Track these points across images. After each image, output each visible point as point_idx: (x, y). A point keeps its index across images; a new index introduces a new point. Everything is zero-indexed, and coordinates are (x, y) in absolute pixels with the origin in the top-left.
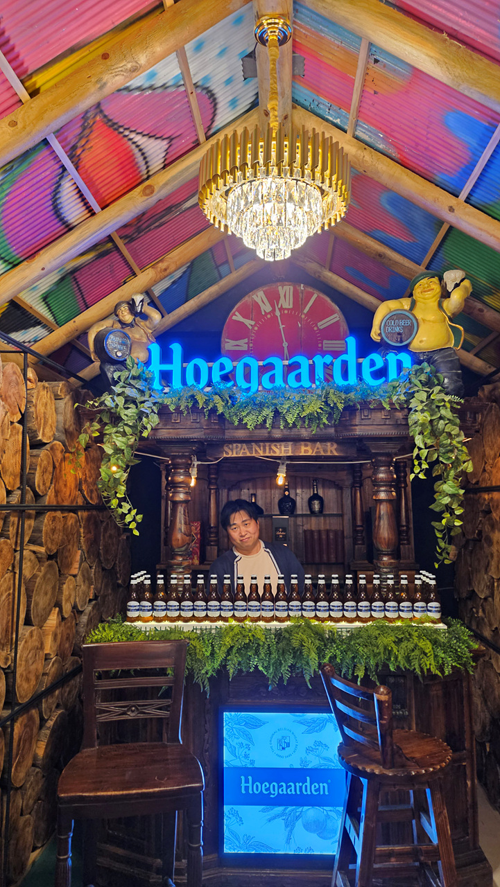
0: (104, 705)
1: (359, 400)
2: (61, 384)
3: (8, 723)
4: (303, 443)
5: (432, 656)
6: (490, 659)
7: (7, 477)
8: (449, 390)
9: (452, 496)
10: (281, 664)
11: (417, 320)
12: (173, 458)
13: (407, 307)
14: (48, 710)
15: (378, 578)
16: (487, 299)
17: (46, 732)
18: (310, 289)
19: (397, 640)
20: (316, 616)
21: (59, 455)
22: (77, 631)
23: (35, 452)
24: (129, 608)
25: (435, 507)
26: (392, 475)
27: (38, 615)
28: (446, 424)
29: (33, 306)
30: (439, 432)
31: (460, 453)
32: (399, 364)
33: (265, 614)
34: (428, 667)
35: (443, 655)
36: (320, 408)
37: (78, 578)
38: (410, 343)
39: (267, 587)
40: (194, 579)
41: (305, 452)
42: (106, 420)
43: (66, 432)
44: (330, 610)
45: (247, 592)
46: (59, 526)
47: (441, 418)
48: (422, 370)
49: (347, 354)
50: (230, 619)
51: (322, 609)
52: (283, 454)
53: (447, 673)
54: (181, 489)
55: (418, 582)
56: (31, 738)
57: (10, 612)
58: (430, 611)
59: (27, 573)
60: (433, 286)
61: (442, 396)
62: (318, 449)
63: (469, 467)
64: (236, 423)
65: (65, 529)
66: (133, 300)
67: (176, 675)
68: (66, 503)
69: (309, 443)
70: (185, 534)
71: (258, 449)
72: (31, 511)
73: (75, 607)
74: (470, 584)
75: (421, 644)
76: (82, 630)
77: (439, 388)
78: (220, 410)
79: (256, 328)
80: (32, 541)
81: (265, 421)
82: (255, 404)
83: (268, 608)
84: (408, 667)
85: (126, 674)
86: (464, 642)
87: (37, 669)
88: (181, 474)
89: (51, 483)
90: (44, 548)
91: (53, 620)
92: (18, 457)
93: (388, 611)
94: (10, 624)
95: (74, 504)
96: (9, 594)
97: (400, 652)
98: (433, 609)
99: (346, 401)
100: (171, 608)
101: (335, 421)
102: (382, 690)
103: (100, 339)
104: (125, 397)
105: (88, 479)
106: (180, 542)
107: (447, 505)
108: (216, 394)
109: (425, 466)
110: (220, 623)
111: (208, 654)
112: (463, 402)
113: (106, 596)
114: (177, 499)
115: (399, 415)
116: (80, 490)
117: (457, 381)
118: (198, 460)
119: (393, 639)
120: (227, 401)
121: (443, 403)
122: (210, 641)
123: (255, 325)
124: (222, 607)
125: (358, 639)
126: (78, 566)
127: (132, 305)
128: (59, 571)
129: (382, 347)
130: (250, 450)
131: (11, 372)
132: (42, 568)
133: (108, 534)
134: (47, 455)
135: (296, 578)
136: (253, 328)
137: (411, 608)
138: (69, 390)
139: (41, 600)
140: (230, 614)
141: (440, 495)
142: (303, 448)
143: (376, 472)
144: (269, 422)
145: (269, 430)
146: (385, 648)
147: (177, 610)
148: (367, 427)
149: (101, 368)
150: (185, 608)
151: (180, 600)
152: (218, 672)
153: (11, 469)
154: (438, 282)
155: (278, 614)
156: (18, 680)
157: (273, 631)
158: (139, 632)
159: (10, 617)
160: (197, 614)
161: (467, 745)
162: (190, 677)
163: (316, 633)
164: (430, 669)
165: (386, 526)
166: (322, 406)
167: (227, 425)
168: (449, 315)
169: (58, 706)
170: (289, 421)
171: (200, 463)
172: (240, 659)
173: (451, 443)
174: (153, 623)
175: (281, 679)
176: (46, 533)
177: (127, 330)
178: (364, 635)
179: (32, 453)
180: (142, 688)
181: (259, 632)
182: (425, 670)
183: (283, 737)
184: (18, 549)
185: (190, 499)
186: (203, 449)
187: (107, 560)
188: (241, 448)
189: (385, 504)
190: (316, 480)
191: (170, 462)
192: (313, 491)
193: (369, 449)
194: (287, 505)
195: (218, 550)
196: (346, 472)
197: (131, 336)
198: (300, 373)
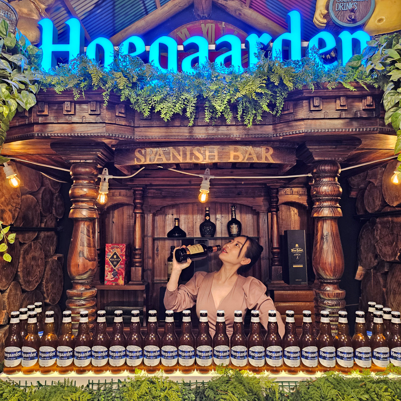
4: (232, 147)
12: (74, 166)
18: (231, 27)
20: (249, 364)
24: (6, 355)
26: (339, 188)
32: (356, 43)
33: (182, 361)
41: (234, 159)
49: (290, 32)
50: (138, 368)
51: (256, 355)
52: (207, 161)
54: (84, 204)
58: (395, 358)
62: (250, 154)
64: (147, 114)
70: (87, 258)
71: (176, 154)
81: (184, 110)
83: (187, 354)
88: (83, 186)
93: (341, 358)
101: (277, 112)
106: (81, 268)
114: (78, 215)
115: (360, 105)
118: (110, 174)
124: (128, 353)
130: (167, 155)
137: (371, 355)
140: (139, 362)
143: (317, 186)
148: (316, 122)
150: (80, 355)
155: (200, 362)
160: (95, 363)
165: (331, 248)
167: (137, 123)
171: (112, 177)
177: (13, 4)
185: (95, 217)
187: (29, 282)
188: (156, 153)
189: (328, 222)
190: (234, 205)
191: (71, 173)
192: (232, 216)
193: (311, 156)
194: (208, 229)
195: (143, 271)
196: (262, 199)
197: (17, 10)
198: (231, 56)
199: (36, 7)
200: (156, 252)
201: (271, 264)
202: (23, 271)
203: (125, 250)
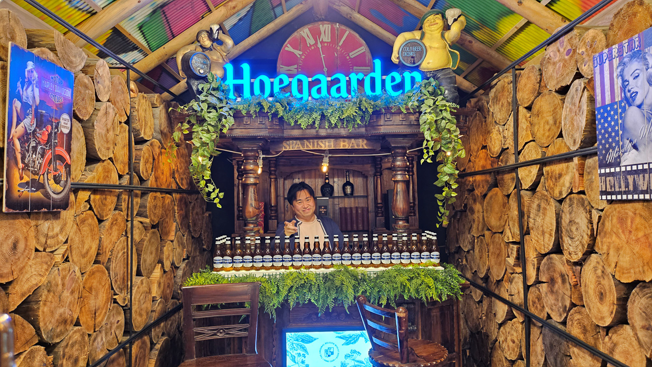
0: (199, 329)
1: (384, 107)
2: (156, 95)
3: (128, 345)
4: (342, 140)
5: (434, 288)
6: (471, 292)
7: (119, 165)
8: (448, 98)
9: (451, 175)
10: (327, 297)
11: (425, 47)
12: (245, 151)
13: (418, 37)
14: (156, 337)
15: (396, 236)
16: (475, 33)
17: (155, 353)
18: (343, 27)
19: (409, 278)
20: (352, 264)
21: (157, 150)
22: (175, 282)
23: (139, 147)
24: (215, 261)
25: (438, 184)
26: (406, 163)
27: (146, 269)
28: (447, 123)
29: (131, 34)
30: (442, 129)
31: (456, 144)
32: (413, 79)
33: (315, 263)
34: (431, 295)
35: (441, 288)
36: (355, 112)
37: (174, 243)
38: (420, 65)
39: (317, 244)
40: (263, 239)
41: (343, 147)
42: (193, 121)
43: (162, 132)
44: (362, 259)
45: (302, 247)
46: (160, 204)
47: (443, 119)
48: (430, 83)
49: (374, 72)
50: (290, 267)
51: (356, 258)
52: (327, 148)
53: (444, 299)
54: (251, 175)
55: (424, 238)
56: (144, 356)
57: (126, 266)
58: (432, 258)
59: (137, 237)
60: (438, 21)
61: (444, 102)
62: (353, 144)
63: (463, 154)
64: (293, 124)
65: (163, 206)
66: (211, 28)
67: (252, 307)
68: (163, 187)
69: (346, 140)
70: (255, 208)
71: (308, 144)
72: (137, 192)
73: (173, 264)
74: (457, 242)
75: (426, 280)
76: (179, 280)
77: (442, 96)
78: (281, 114)
79: (303, 57)
80: (139, 214)
81: (314, 123)
82: (307, 110)
83: (318, 259)
84: (417, 296)
85: (214, 307)
86: (456, 278)
87: (147, 308)
88: (251, 164)
89: (152, 171)
90: (149, 220)
91: (157, 273)
92: (126, 150)
93: (403, 259)
94: (126, 275)
95: (170, 188)
96: (124, 253)
97: (412, 286)
98: (435, 257)
99: (375, 106)
100: (246, 261)
101: (366, 122)
102: (401, 310)
103: (186, 61)
104: (208, 104)
105: (179, 169)
106: (251, 213)
107: (446, 182)
108: (277, 102)
109: (431, 153)
110: (283, 271)
111: (275, 292)
112: (458, 107)
113: (195, 257)
114: (249, 182)
115: (413, 118)
116: (174, 178)
117: (454, 92)
118: (263, 154)
119: (407, 277)
120: (286, 107)
121: (445, 108)
122: (276, 283)
123: (302, 55)
124: (284, 259)
125: (382, 278)
126: (174, 234)
127: (210, 33)
128: (161, 237)
129: (400, 67)
130: (303, 145)
131: (118, 83)
132: (148, 234)
133: (195, 212)
134: (148, 149)
135: (337, 237)
136: (301, 57)
137: (419, 257)
138: (162, 101)
139: (148, 258)
140: (290, 264)
141: (442, 175)
142: (342, 144)
143: (394, 161)
144: (317, 123)
145: (317, 129)
146: (401, 284)
147: (250, 262)
148: (389, 127)
149: (187, 82)
150: (257, 261)
151: (253, 255)
152: (282, 305)
153: (121, 159)
154: (441, 18)
155: (325, 263)
156: (134, 315)
157: (321, 275)
158: (223, 278)
159: (126, 269)
160: (265, 264)
161: (456, 349)
162: (262, 308)
163: (353, 275)
164: (432, 297)
165: (402, 199)
166: (357, 111)
167: (285, 126)
168: (449, 43)
169: (163, 335)
170: (333, 122)
171: (264, 156)
172: (298, 295)
173: (450, 137)
174: (234, 272)
175: (328, 308)
176: (150, 208)
177: (207, 53)
178: (387, 276)
179: (136, 147)
180: (226, 316)
181: (311, 275)
182: (429, 298)
183: (329, 348)
184: (129, 219)
185: (258, 182)
186: (267, 144)
187: (195, 231)
188: (296, 144)
189: (401, 183)
190: (348, 171)
191: (242, 155)
192: (347, 179)
193: (389, 144)
194: (328, 189)
195: (278, 223)
196: (370, 165)
197: (210, 57)
198: (340, 87)
199: (221, 55)
200: (286, 209)
201: (376, 216)
202: (192, 222)
203: (263, 207)
